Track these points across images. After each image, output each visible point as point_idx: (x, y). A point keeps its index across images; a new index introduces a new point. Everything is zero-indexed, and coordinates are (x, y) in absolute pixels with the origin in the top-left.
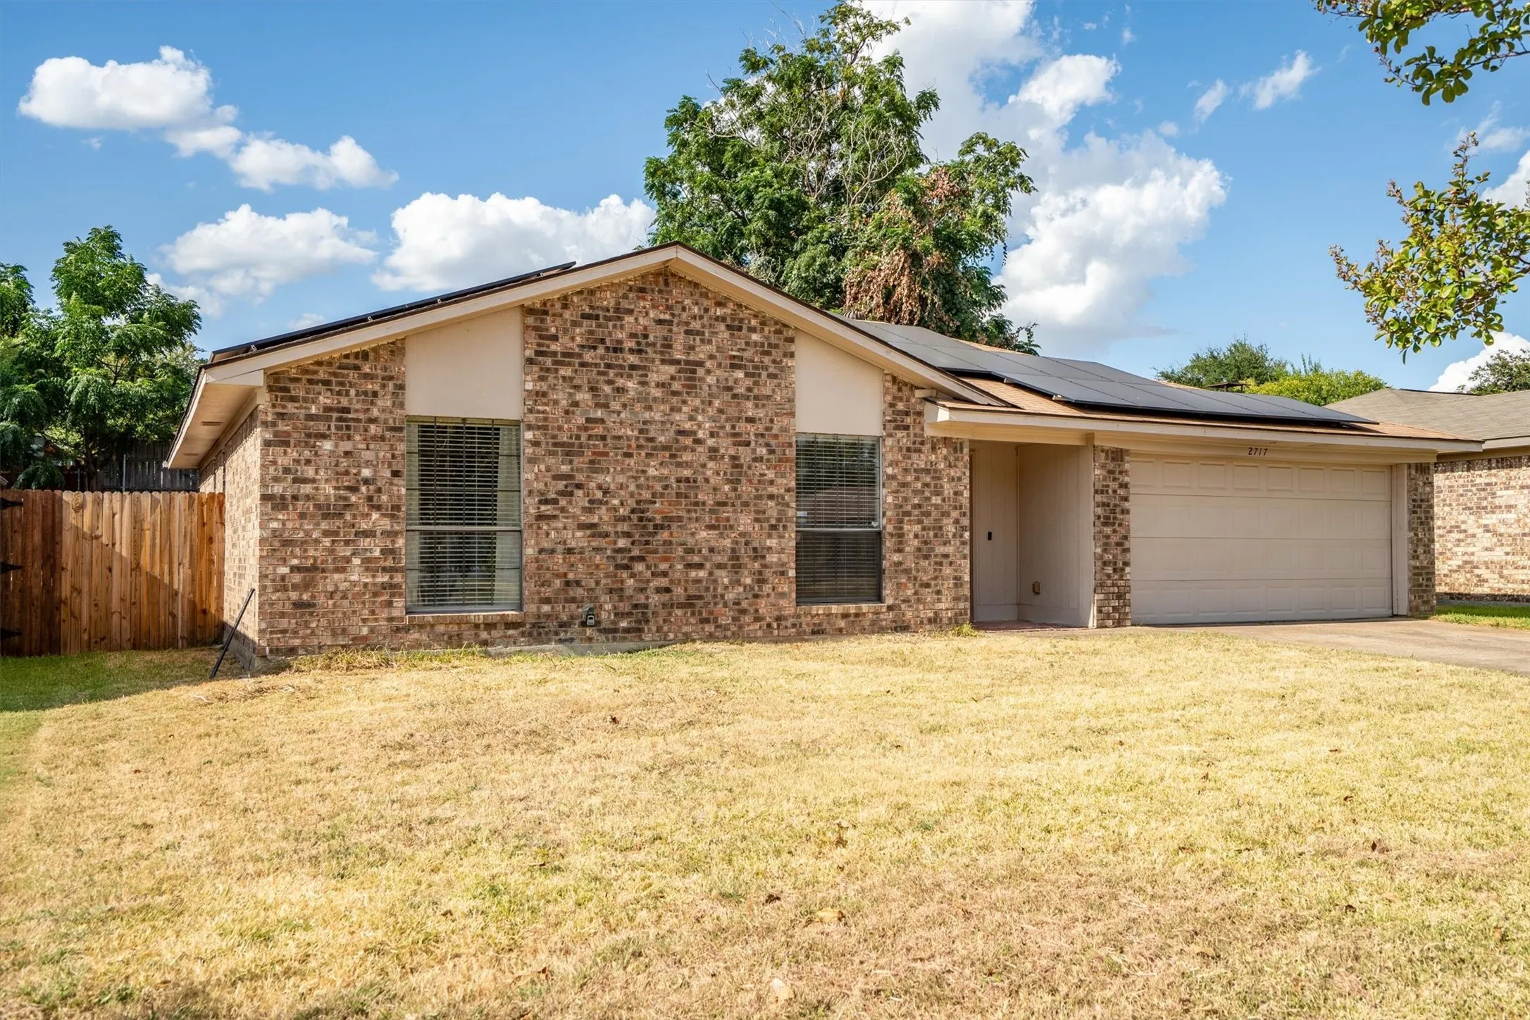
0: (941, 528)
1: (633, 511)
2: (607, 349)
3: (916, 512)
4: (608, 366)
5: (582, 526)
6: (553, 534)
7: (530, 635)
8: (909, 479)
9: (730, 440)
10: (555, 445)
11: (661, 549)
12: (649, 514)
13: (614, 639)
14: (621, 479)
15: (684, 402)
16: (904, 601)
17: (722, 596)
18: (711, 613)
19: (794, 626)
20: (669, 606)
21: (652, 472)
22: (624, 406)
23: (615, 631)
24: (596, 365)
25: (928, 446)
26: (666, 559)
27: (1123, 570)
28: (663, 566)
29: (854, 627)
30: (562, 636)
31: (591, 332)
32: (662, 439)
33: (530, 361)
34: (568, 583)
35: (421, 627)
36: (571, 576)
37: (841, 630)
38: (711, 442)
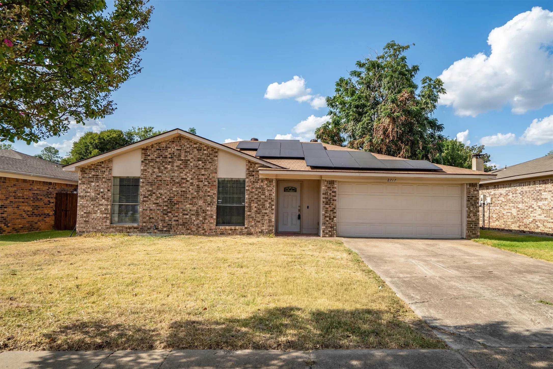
0: (264, 205)
1: (168, 200)
2: (163, 158)
3: (256, 200)
4: (163, 162)
5: (154, 204)
6: (147, 205)
7: (140, 231)
8: (253, 190)
9: (197, 180)
10: (148, 183)
11: (176, 210)
12: (173, 201)
13: (162, 233)
14: (165, 191)
15: (184, 171)
16: (251, 226)
17: (193, 223)
18: (190, 227)
19: (215, 232)
20: (177, 225)
21: (174, 189)
22: (167, 172)
23: (163, 231)
24: (160, 162)
25: (260, 181)
26: (177, 212)
27: (333, 219)
28: (176, 214)
29: (234, 233)
30: (148, 231)
31: (159, 154)
32: (177, 180)
33: (142, 162)
34: (150, 218)
35: (113, 228)
36: (151, 216)
37: (229, 234)
38: (191, 181)
